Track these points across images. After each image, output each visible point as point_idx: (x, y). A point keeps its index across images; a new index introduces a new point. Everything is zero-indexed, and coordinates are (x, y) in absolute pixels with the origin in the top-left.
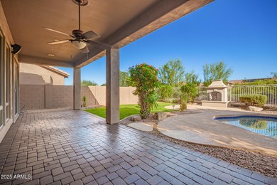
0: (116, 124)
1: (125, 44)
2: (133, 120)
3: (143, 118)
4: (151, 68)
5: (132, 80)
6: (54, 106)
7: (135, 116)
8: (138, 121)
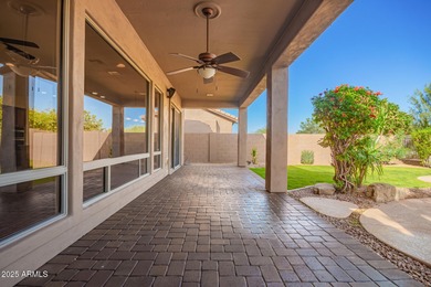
0: (280, 195)
1: (295, 57)
2: (317, 193)
3: (338, 191)
4: (361, 92)
5: (317, 120)
6: (218, 160)
7: (321, 186)
8: (326, 195)
